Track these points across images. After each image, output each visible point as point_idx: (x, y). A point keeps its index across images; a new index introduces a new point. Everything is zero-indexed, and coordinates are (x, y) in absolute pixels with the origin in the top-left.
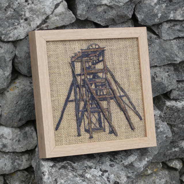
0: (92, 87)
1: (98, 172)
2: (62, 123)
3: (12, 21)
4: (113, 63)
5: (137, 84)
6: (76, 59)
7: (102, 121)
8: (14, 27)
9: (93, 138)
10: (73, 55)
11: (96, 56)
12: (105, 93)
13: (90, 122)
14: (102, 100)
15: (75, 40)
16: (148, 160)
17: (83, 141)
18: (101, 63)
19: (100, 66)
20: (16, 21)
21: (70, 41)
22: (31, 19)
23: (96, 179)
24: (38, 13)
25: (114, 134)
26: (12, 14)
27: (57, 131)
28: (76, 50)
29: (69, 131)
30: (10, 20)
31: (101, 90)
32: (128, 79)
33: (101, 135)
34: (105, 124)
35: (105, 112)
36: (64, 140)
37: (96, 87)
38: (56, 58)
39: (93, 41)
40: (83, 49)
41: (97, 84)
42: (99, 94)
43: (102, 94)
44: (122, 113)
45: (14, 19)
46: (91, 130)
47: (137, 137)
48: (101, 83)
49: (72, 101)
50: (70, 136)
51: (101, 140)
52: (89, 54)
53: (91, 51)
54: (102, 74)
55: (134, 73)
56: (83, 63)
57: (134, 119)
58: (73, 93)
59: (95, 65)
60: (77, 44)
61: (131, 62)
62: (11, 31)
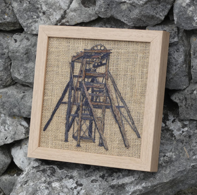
0: (89, 92)
1: (73, 184)
2: (51, 124)
3: (30, 13)
4: (117, 68)
5: (142, 96)
6: (77, 59)
7: (93, 130)
8: (34, 20)
9: (80, 146)
10: (75, 55)
11: (98, 58)
12: (101, 101)
13: (80, 129)
14: (96, 108)
15: (81, 39)
16: (145, 186)
17: (70, 147)
18: (103, 67)
19: (101, 70)
20: (35, 14)
21: (74, 39)
22: (48, 13)
23: (62, 190)
24: (54, 7)
25: (104, 147)
26: (28, 6)
27: (45, 132)
28: (79, 49)
29: (57, 134)
30: (28, 13)
31: (97, 97)
32: (132, 89)
33: (89, 145)
34: (96, 135)
35: (97, 121)
36: (50, 143)
37: (92, 92)
38: (57, 56)
39: (100, 41)
40: (87, 49)
41: (94, 89)
42: (94, 100)
43: (98, 100)
44: (117, 126)
45: (32, 11)
46: (78, 137)
47: (131, 156)
48: (99, 88)
49: (65, 103)
50: (57, 140)
51: (89, 151)
52: (92, 56)
53: (95, 53)
54: (102, 78)
55: (140, 83)
56: (83, 64)
57: (131, 135)
58: (67, 94)
59: (96, 68)
60: (81, 43)
61: (139, 69)
62: (32, 24)
